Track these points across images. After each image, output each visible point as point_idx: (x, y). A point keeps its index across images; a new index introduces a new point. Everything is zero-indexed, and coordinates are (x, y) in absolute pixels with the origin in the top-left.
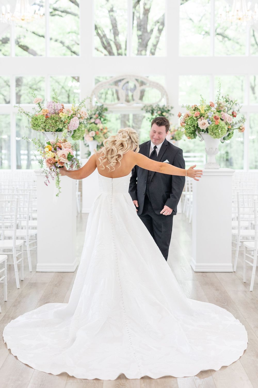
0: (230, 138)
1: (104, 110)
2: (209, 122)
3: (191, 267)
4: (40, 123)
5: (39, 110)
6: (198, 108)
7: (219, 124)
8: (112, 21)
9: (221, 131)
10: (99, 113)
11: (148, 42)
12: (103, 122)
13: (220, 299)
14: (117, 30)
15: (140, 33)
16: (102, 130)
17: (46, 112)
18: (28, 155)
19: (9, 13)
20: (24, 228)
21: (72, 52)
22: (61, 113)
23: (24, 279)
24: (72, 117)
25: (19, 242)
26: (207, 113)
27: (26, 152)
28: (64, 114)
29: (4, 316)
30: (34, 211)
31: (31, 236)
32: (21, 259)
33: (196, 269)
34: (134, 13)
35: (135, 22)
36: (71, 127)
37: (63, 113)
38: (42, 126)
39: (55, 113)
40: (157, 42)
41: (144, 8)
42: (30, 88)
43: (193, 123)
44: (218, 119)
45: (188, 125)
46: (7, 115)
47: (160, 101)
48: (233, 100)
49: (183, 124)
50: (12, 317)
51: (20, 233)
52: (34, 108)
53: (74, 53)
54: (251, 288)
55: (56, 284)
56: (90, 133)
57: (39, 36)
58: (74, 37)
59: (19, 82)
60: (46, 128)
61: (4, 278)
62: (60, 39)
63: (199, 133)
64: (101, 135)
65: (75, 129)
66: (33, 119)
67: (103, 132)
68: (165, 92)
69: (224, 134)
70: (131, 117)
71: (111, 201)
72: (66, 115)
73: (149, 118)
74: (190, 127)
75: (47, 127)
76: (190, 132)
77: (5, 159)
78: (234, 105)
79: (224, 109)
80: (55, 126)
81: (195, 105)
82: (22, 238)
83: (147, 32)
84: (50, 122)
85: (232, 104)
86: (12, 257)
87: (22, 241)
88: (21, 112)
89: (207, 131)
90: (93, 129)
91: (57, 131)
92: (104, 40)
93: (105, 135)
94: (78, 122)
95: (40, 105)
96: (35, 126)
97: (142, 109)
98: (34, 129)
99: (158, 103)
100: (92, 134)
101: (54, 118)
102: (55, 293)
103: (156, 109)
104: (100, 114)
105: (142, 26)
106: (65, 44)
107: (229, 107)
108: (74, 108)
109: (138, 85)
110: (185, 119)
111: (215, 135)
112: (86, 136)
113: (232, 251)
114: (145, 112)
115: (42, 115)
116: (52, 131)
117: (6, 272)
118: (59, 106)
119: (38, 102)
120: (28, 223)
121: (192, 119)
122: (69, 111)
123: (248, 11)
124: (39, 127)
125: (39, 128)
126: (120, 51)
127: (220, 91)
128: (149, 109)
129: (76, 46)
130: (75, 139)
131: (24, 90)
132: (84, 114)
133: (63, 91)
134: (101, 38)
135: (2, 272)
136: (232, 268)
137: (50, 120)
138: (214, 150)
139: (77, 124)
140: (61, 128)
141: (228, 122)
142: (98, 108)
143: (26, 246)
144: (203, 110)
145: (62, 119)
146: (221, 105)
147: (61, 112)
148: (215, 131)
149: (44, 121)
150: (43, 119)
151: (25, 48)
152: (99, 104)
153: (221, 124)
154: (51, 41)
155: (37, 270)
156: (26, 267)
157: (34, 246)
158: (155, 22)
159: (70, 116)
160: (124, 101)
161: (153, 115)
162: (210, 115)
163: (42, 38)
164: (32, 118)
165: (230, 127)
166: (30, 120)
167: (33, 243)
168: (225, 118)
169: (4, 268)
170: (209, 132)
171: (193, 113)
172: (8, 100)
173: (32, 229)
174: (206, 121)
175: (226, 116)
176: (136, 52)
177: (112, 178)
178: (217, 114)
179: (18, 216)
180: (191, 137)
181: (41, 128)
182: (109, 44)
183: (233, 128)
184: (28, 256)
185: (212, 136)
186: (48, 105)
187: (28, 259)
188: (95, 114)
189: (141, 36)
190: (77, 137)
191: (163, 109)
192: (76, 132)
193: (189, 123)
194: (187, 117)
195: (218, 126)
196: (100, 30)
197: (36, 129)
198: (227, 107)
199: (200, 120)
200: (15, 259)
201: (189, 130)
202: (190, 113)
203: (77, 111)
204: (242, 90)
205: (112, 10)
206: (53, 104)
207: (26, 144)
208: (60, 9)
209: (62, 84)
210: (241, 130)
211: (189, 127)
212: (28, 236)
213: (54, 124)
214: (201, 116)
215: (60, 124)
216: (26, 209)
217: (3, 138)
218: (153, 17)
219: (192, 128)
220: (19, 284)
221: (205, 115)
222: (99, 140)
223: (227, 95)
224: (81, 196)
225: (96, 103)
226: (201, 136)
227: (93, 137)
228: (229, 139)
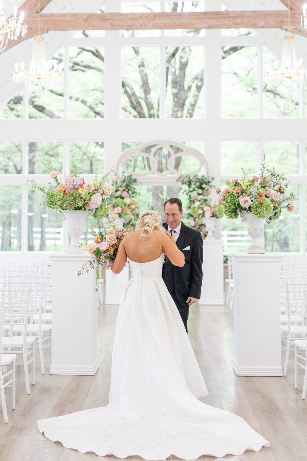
0: (277, 217)
1: (132, 182)
2: (253, 199)
3: (234, 370)
4: (56, 200)
5: (56, 185)
6: (239, 183)
7: (264, 202)
8: (142, 77)
9: (266, 209)
10: (127, 184)
11: (185, 102)
12: (131, 195)
13: (266, 408)
14: (149, 87)
15: (175, 91)
16: (129, 205)
17: (64, 187)
18: (42, 233)
19: (23, 71)
20: (36, 322)
21: (95, 112)
22: (81, 189)
23: (36, 382)
24: (93, 193)
25: (31, 339)
26: (249, 189)
27: (40, 230)
28: (84, 190)
29: (12, 427)
30: (48, 302)
31: (45, 332)
32: (33, 359)
33: (238, 372)
34: (168, 68)
35: (170, 78)
36: (92, 204)
37: (83, 188)
38: (59, 203)
39: (75, 189)
40: (196, 101)
41: (180, 62)
42: (46, 154)
43: (233, 200)
44: (262, 196)
45: (228, 202)
46: (18, 187)
47: (199, 170)
48: (279, 173)
49: (222, 202)
50: (21, 428)
51: (32, 328)
52: (50, 183)
53: (98, 113)
54: (304, 396)
55: (73, 390)
56: (116, 209)
57: (57, 94)
58: (98, 94)
59: (32, 147)
60: (63, 206)
61: (12, 382)
62: (81, 98)
63: (241, 212)
64: (129, 211)
65: (97, 207)
66: (49, 196)
67: (131, 208)
68: (205, 160)
69: (270, 213)
70: (165, 188)
71: (141, 288)
72: (87, 191)
73: (185, 191)
74: (231, 204)
75: (65, 205)
76: (230, 211)
77: (14, 238)
78: (281, 179)
79: (270, 185)
80: (74, 204)
81: (236, 179)
82: (34, 334)
83: (183, 89)
84: (69, 198)
85: (279, 178)
86: (22, 356)
87: (34, 338)
88: (35, 187)
89: (250, 209)
90: (118, 205)
91: (76, 209)
92: (133, 99)
93: (133, 212)
94: (100, 199)
95: (56, 180)
96: (51, 203)
97: (177, 181)
98: (49, 207)
99: (197, 174)
100: (117, 210)
101: (72, 194)
102: (72, 400)
103: (193, 180)
104: (127, 186)
105: (178, 83)
106: (87, 103)
107: (275, 182)
108: (96, 182)
109: (172, 152)
110: (225, 195)
111: (259, 214)
112: (110, 212)
113: (281, 351)
114: (181, 183)
115: (59, 192)
116: (70, 210)
117: (14, 374)
118: (78, 181)
119: (55, 176)
120: (40, 317)
121: (233, 196)
122: (89, 186)
123: (300, 68)
124: (56, 204)
125: (55, 206)
126: (152, 112)
127: (264, 163)
128: (186, 180)
129: (100, 105)
130: (96, 219)
131: (39, 157)
132: (107, 190)
133: (85, 157)
134: (129, 97)
135: (10, 374)
136: (282, 372)
137: (68, 197)
138: (259, 231)
139: (100, 201)
140: (81, 205)
141: (274, 199)
142: (125, 179)
143: (39, 344)
144: (244, 186)
145: (82, 196)
146: (266, 180)
147: (81, 187)
148: (259, 209)
149: (61, 198)
150: (60, 196)
151: (41, 109)
152: (127, 175)
153: (266, 201)
154: (71, 100)
155: (51, 373)
156: (38, 369)
157: (47, 343)
158: (193, 79)
159: (91, 192)
160: (156, 171)
161: (191, 187)
162: (253, 191)
163: (61, 97)
164: (48, 194)
165: (277, 205)
166: (45, 195)
167: (47, 340)
168: (271, 194)
169: (12, 369)
170: (253, 211)
171: (234, 189)
172: (19, 168)
173: (45, 324)
174: (248, 198)
175: (271, 192)
176: (171, 112)
177: (140, 263)
178: (261, 190)
179: (30, 308)
180: (232, 216)
181: (57, 206)
182: (139, 103)
183: (280, 206)
184: (41, 356)
185: (255, 215)
186: (66, 179)
187: (41, 359)
188: (121, 186)
189: (176, 94)
190: (99, 217)
191: (202, 180)
192: (98, 210)
193: (229, 201)
194: (227, 193)
195: (262, 204)
196: (129, 87)
197: (52, 207)
198: (273, 182)
199: (241, 196)
200: (25, 359)
201: (229, 209)
202: (230, 189)
203: (100, 186)
204: (298, 156)
205: (142, 65)
206: (72, 178)
207: (40, 220)
208: (82, 64)
209: (84, 150)
210: (289, 208)
211: (228, 205)
212: (41, 331)
213: (72, 201)
214: (242, 193)
215: (80, 202)
216: (39, 300)
217: (13, 213)
218: (191, 72)
219: (232, 206)
220: (29, 389)
221: (247, 191)
222: (126, 217)
223: (272, 168)
224: (105, 283)
225: (123, 172)
226: (243, 215)
227: (119, 214)
228: (276, 219)
